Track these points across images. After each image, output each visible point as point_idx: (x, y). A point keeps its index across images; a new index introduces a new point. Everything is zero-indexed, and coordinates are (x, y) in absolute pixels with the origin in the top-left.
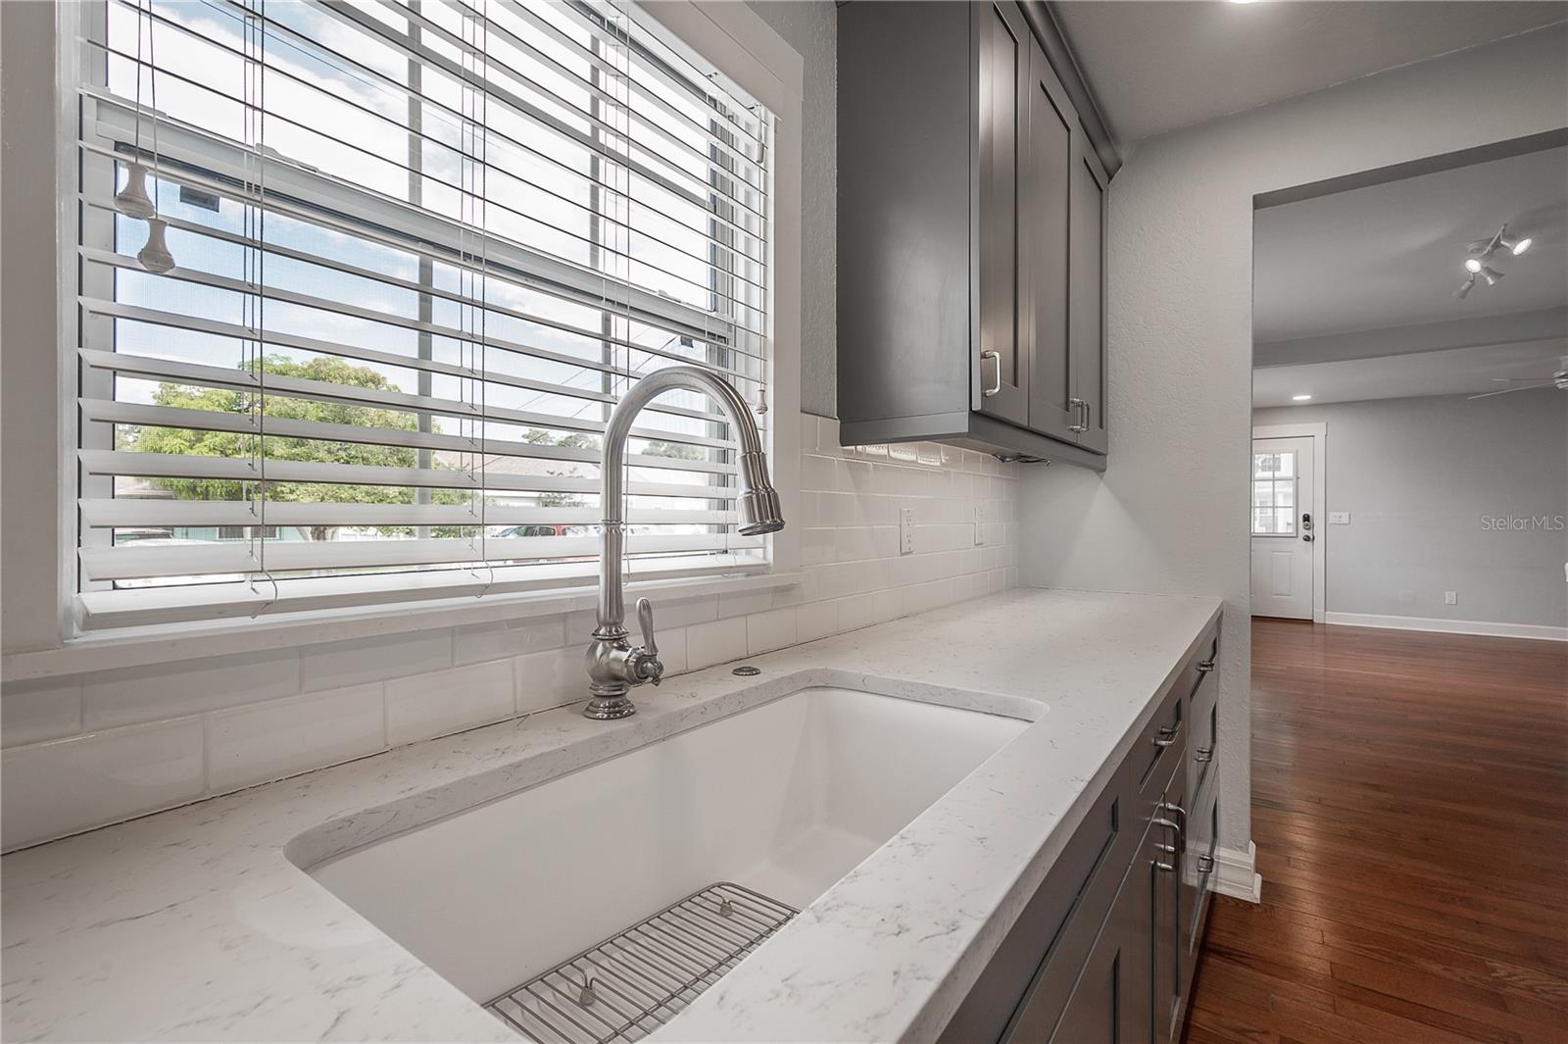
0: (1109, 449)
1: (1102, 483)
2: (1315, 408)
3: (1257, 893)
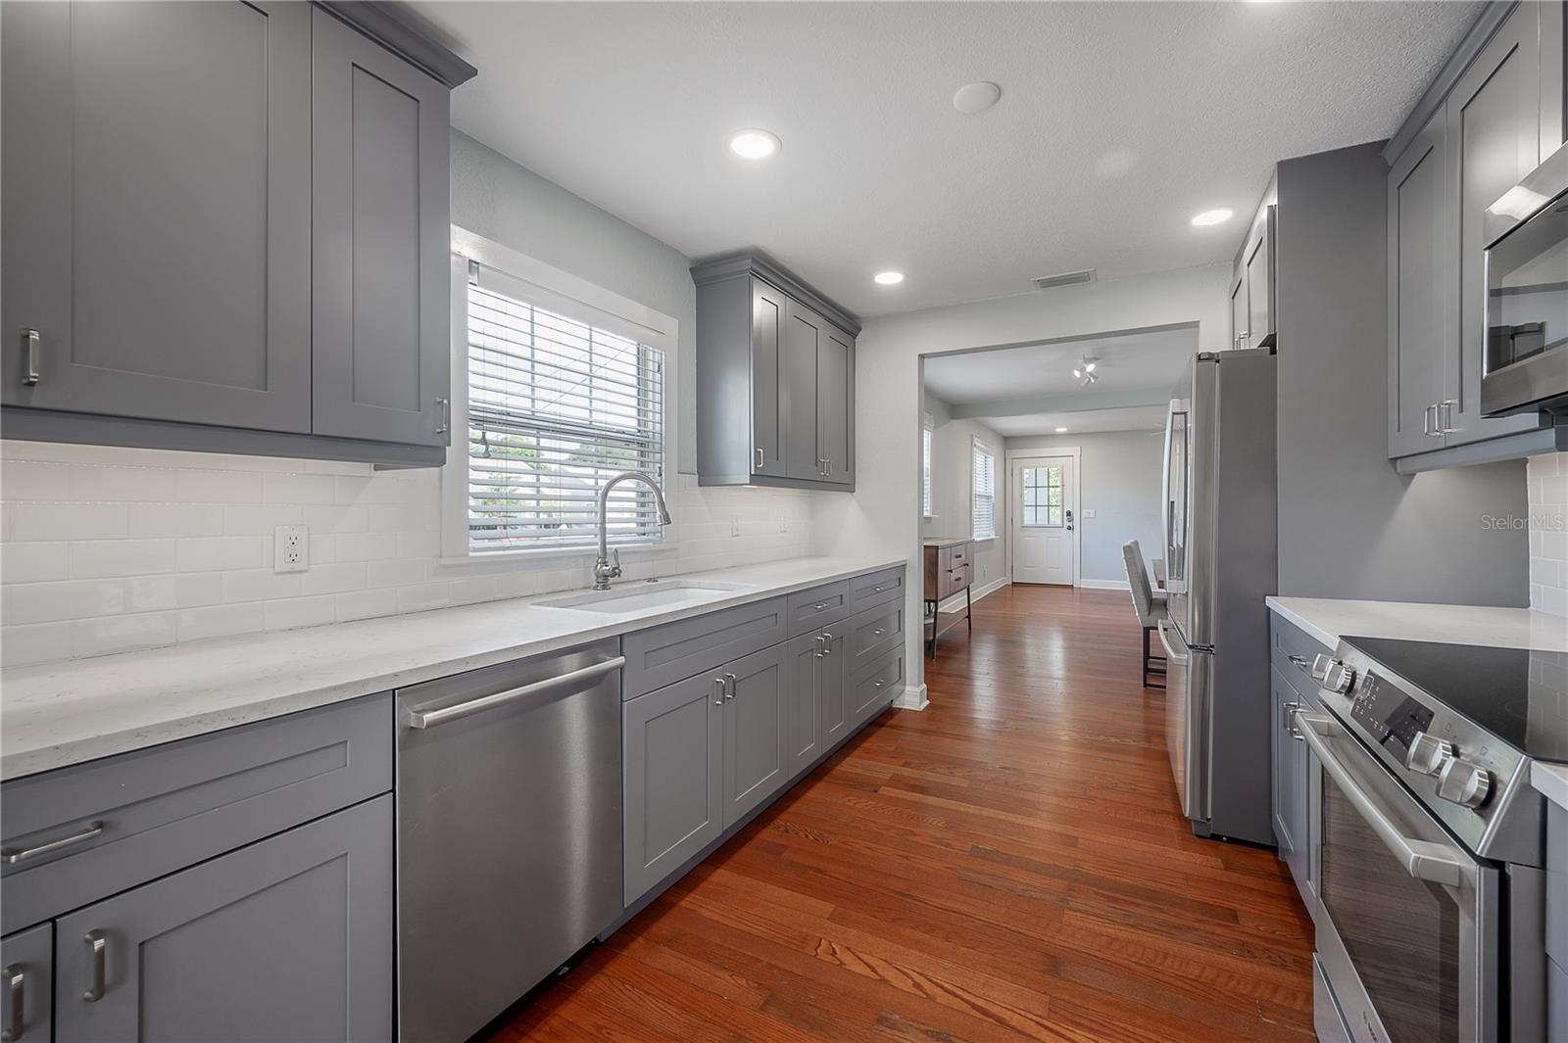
0: (856, 481)
1: (852, 501)
2: (1072, 436)
3: (922, 708)
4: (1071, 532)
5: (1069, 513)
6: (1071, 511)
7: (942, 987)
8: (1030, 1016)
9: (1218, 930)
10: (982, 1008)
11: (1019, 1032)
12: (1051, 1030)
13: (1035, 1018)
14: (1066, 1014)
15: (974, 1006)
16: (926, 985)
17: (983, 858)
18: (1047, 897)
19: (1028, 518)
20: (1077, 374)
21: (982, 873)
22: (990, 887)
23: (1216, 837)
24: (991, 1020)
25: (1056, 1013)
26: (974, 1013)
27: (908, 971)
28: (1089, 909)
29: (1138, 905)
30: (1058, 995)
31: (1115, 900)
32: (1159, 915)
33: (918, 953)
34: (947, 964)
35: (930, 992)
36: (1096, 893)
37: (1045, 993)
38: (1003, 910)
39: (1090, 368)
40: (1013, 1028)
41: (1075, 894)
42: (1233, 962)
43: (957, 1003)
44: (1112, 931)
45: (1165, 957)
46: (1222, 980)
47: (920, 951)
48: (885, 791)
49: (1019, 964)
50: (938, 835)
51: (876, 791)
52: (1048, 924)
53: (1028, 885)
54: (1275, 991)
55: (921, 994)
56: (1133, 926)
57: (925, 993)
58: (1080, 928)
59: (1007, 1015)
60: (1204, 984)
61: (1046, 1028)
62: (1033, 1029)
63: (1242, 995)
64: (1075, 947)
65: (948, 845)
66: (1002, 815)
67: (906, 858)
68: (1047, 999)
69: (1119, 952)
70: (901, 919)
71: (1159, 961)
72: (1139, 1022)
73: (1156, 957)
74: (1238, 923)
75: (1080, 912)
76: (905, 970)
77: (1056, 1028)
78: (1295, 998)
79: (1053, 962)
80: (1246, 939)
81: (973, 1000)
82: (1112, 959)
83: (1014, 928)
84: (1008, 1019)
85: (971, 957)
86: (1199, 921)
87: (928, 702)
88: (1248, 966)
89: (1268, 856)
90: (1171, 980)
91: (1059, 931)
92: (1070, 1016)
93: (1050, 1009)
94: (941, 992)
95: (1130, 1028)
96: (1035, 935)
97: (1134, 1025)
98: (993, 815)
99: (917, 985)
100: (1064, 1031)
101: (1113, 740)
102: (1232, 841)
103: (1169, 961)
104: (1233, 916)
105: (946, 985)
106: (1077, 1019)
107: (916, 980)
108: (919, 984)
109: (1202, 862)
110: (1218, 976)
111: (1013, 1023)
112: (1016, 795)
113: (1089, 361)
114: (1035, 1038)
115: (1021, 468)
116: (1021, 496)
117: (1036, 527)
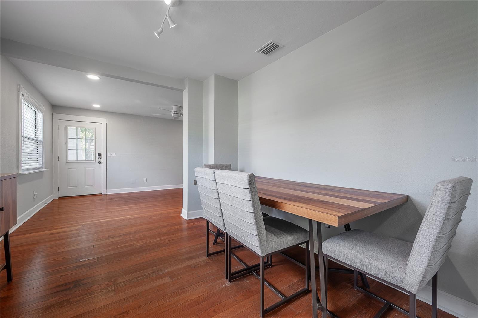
2: (102, 111)
4: (101, 164)
5: (99, 155)
6: (101, 153)
19: (72, 156)
115: (66, 126)
116: (66, 143)
117: (78, 162)
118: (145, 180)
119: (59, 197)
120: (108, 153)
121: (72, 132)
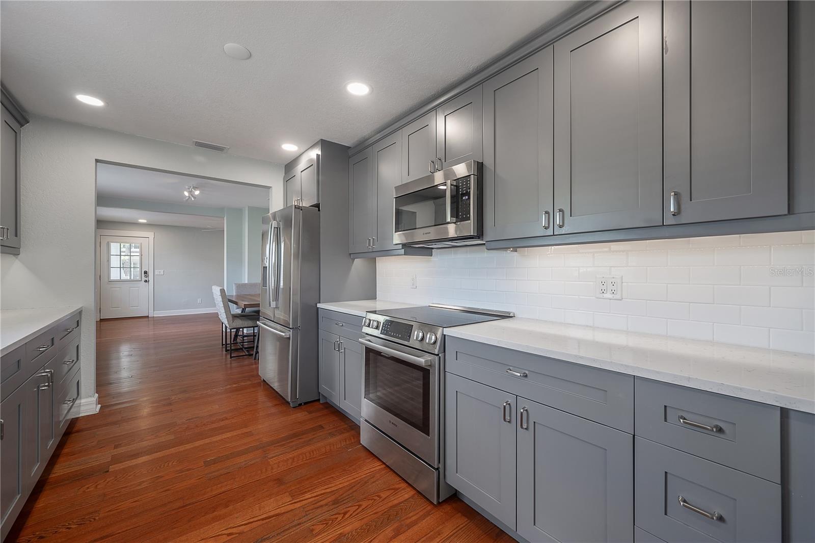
0: (21, 246)
1: (17, 261)
2: (149, 226)
3: (98, 410)
4: (147, 283)
5: (146, 272)
6: (147, 271)
7: (242, 525)
8: (286, 504)
9: (321, 434)
10: (265, 517)
11: (287, 512)
12: (297, 502)
13: (288, 503)
14: (298, 493)
15: (263, 519)
16: (234, 530)
17: (214, 464)
18: (258, 460)
19: (115, 275)
20: (186, 194)
21: (218, 471)
22: (229, 473)
23: (300, 405)
24: (274, 518)
25: (294, 496)
26: (264, 521)
27: (220, 533)
28: (277, 454)
29: (292, 442)
30: (290, 489)
31: (284, 445)
32: (301, 440)
33: (218, 523)
34: (236, 515)
35: (239, 532)
36: (275, 447)
37: (285, 493)
38: (243, 478)
39: (197, 193)
40: (284, 513)
41: (267, 452)
42: (331, 440)
43: (254, 525)
44: (291, 456)
45: (313, 452)
46: (332, 447)
47: (218, 521)
48: (112, 468)
49: (267, 491)
50: (178, 469)
51: (108, 471)
52: (266, 470)
53: (245, 461)
54: (346, 441)
55: (234, 536)
56: (296, 450)
57: (236, 534)
58: (279, 462)
59: (278, 511)
60: (329, 452)
61: (295, 503)
62: (292, 507)
63: (340, 448)
64: (282, 470)
65: (190, 469)
66: (207, 441)
67: (168, 490)
68: (288, 494)
69: (298, 461)
70: (193, 517)
71: (312, 454)
72: (320, 477)
73: (310, 454)
74: (324, 428)
75: (275, 457)
76: (218, 534)
77: (298, 500)
78: (351, 439)
79: (279, 481)
80: (330, 431)
81: (260, 518)
82: (298, 464)
83: (253, 481)
84: (279, 512)
85: (245, 504)
86: (314, 435)
87: (100, 405)
88: (335, 439)
89: (317, 403)
90: (320, 458)
91: (272, 469)
92: (299, 493)
93: (292, 496)
94: (244, 527)
95: (319, 480)
96: (264, 477)
97: (320, 479)
98: (202, 443)
99: (229, 535)
100: (302, 499)
101: (234, 386)
102: (305, 403)
103: (315, 453)
104: (321, 427)
105: (243, 523)
106: (302, 492)
107: (226, 533)
108: (230, 533)
109: (301, 415)
110: (330, 447)
111: (283, 511)
112: (206, 429)
113: (195, 188)
114: (294, 509)
115: (108, 242)
116: (109, 261)
117: (121, 281)
118: (199, 301)
119: (101, 319)
120: (156, 271)
121: (114, 248)
